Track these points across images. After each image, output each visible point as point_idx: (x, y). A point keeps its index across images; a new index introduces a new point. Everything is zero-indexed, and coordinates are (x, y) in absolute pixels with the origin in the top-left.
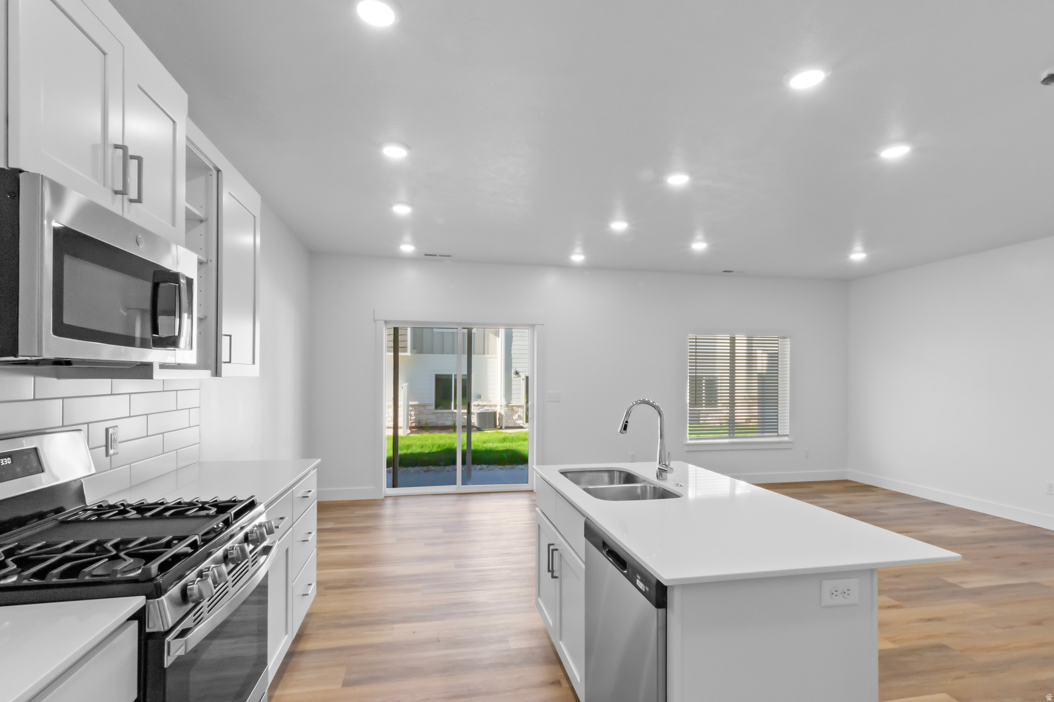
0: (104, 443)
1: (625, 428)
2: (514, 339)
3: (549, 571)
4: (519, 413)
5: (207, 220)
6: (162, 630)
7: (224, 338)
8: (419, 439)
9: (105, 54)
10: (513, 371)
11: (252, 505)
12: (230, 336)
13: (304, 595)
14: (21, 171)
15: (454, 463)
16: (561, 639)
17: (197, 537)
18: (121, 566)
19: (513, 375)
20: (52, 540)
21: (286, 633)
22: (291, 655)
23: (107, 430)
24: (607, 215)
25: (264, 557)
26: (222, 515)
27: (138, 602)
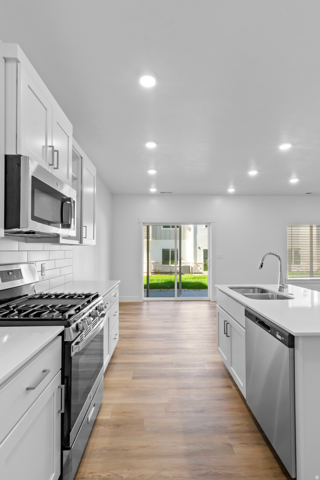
0: (41, 270)
1: (262, 266)
2: (198, 232)
3: (225, 333)
4: (200, 267)
5: (77, 178)
6: (70, 341)
7: (84, 227)
8: (156, 277)
9: (46, 109)
10: (198, 247)
11: (97, 296)
12: (86, 227)
13: (115, 339)
14: (21, 156)
15: (173, 287)
16: (231, 366)
17: (80, 305)
18: (55, 314)
19: (198, 249)
20: (28, 304)
21: (109, 354)
22: (110, 364)
23: (42, 265)
24: (247, 168)
25: (102, 318)
26: (87, 298)
27: (61, 328)
